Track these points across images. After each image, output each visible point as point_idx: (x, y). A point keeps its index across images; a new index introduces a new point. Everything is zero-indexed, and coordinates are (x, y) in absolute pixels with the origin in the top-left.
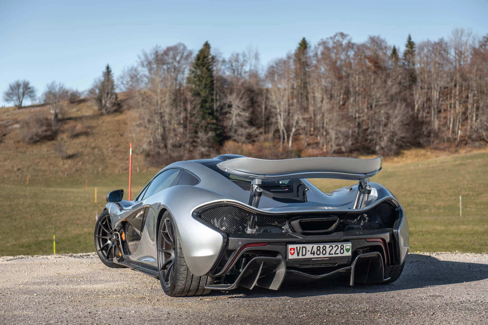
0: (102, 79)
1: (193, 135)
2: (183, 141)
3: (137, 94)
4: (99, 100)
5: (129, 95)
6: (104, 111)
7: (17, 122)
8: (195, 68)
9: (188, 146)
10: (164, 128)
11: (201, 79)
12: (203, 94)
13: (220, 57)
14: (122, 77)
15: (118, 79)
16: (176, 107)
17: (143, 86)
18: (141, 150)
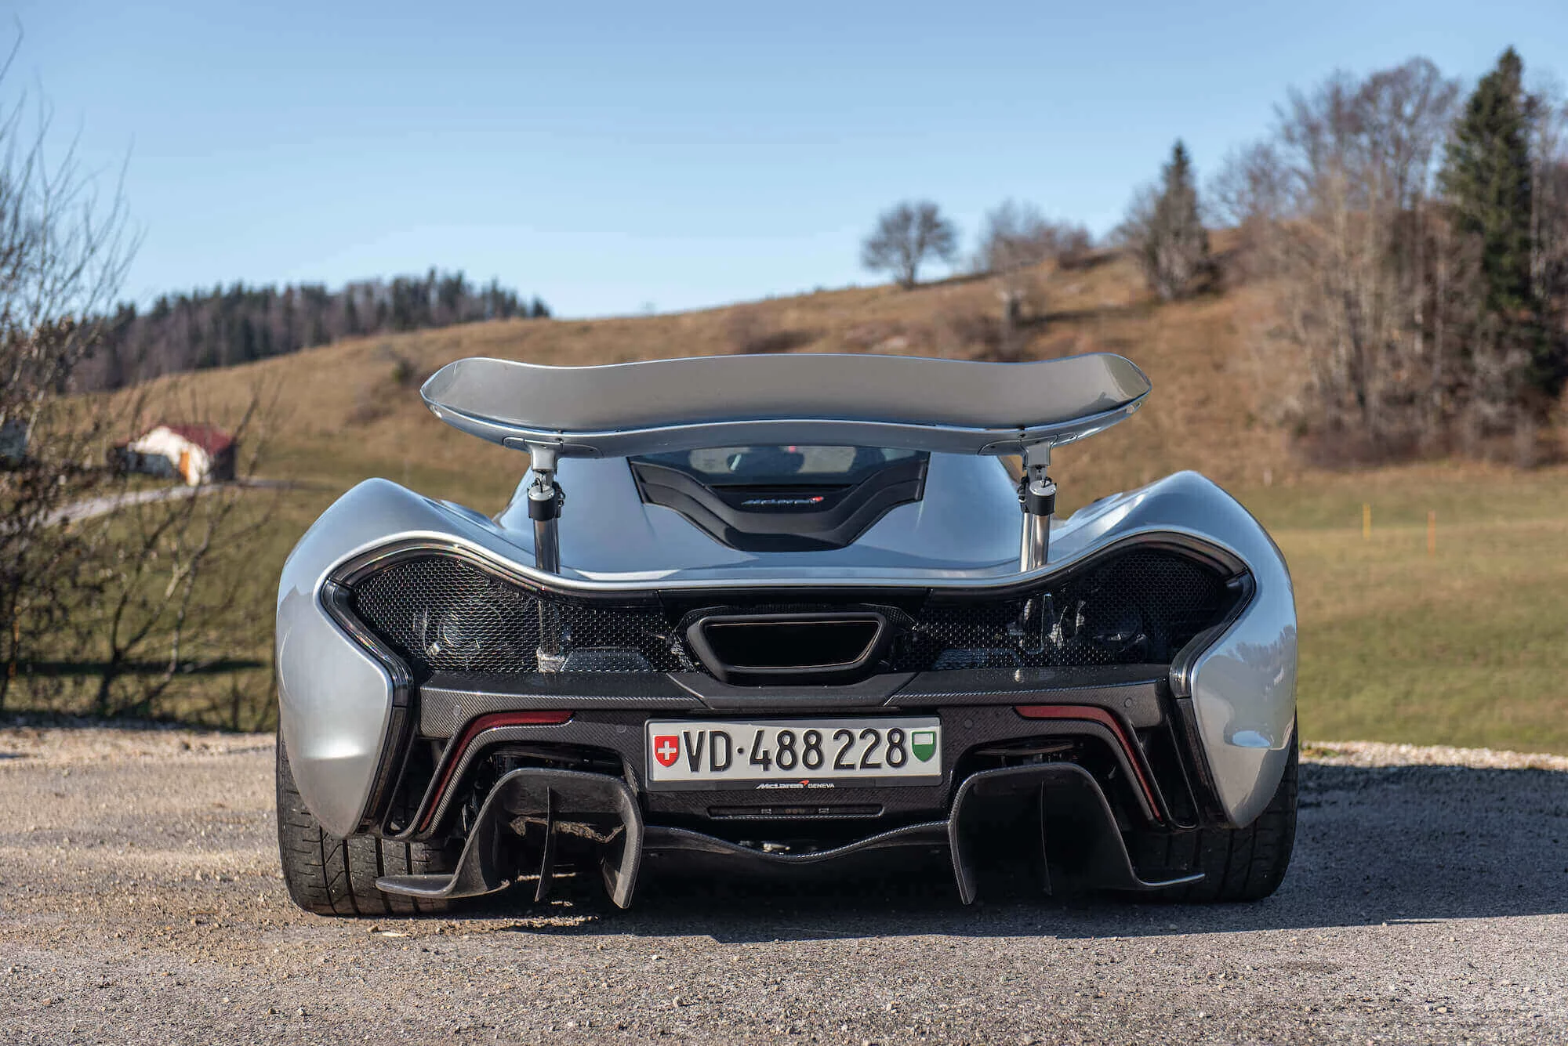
0: (1161, 187)
1: (1457, 364)
2: (1420, 386)
3: (1269, 232)
4: (1150, 256)
5: (1245, 238)
6: (1165, 290)
7: (898, 331)
8: (1465, 139)
9: (1437, 397)
10: (1357, 341)
11: (1485, 174)
12: (1491, 224)
13: (1556, 99)
14: (1223, 181)
15: (1210, 187)
16: (1399, 270)
17: (1288, 207)
18: (1280, 413)
